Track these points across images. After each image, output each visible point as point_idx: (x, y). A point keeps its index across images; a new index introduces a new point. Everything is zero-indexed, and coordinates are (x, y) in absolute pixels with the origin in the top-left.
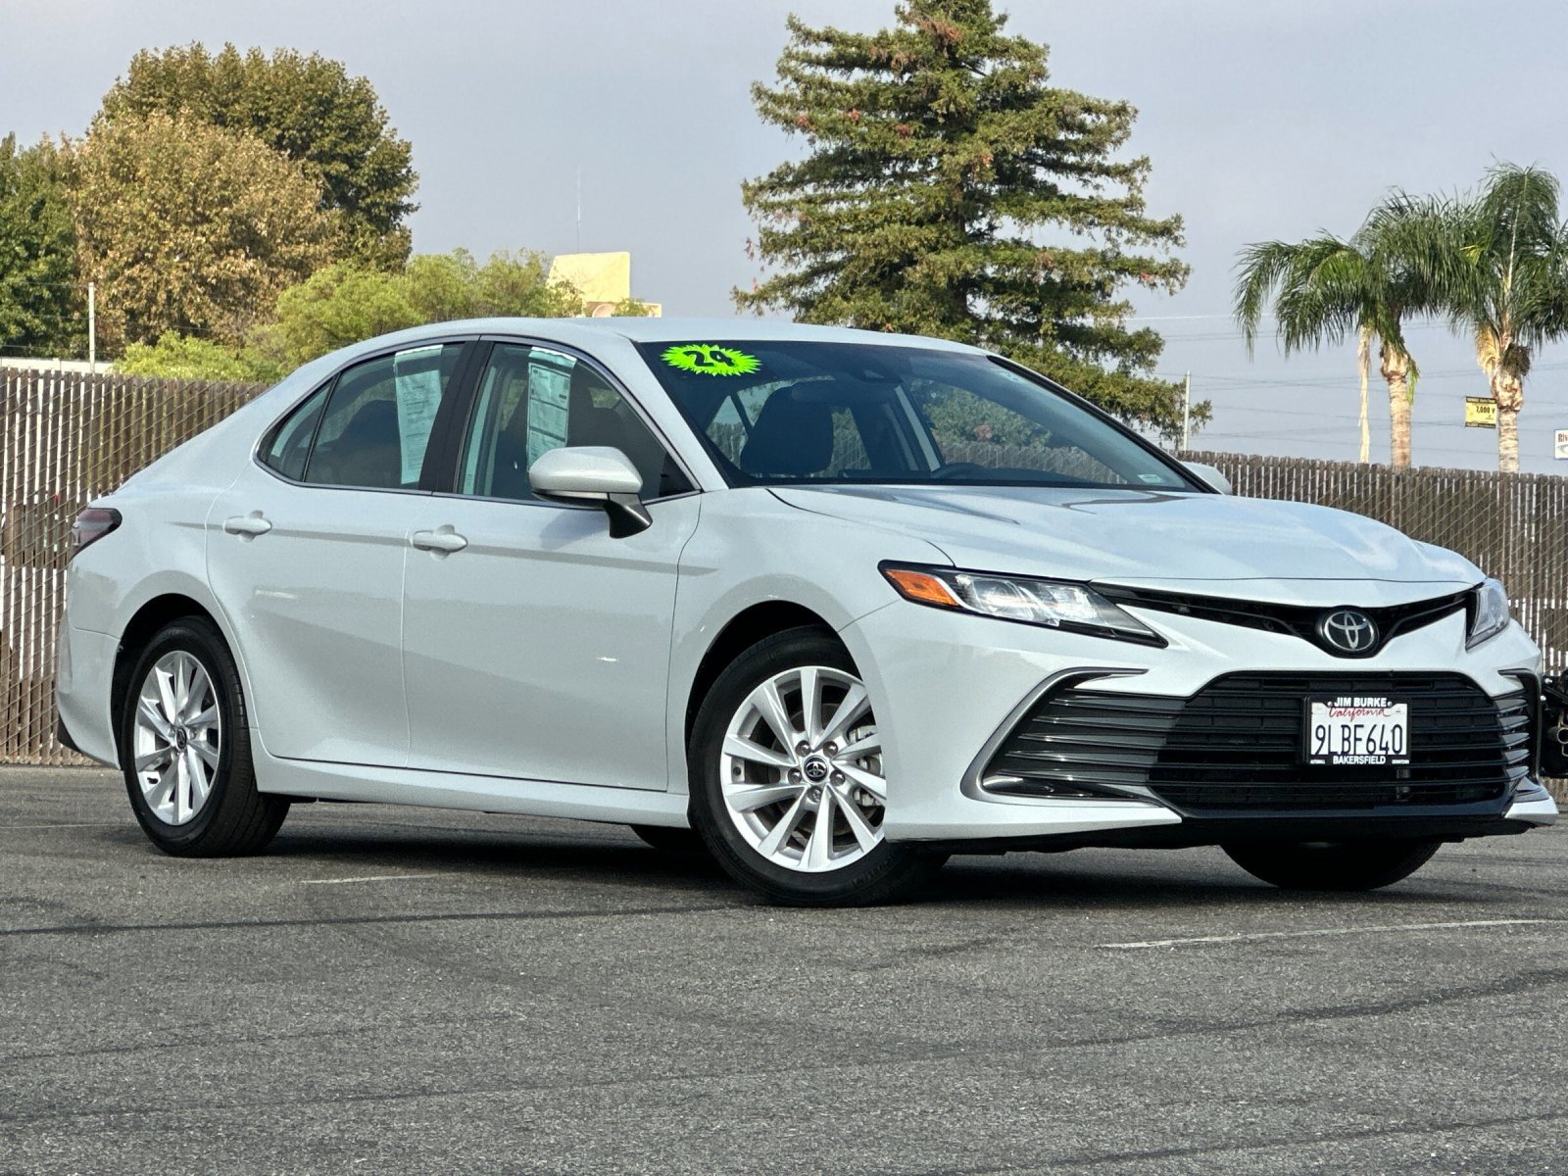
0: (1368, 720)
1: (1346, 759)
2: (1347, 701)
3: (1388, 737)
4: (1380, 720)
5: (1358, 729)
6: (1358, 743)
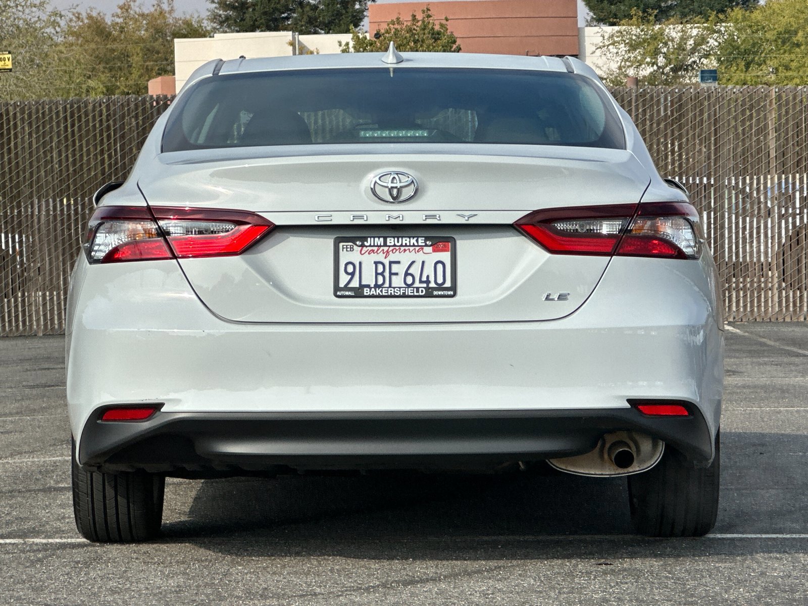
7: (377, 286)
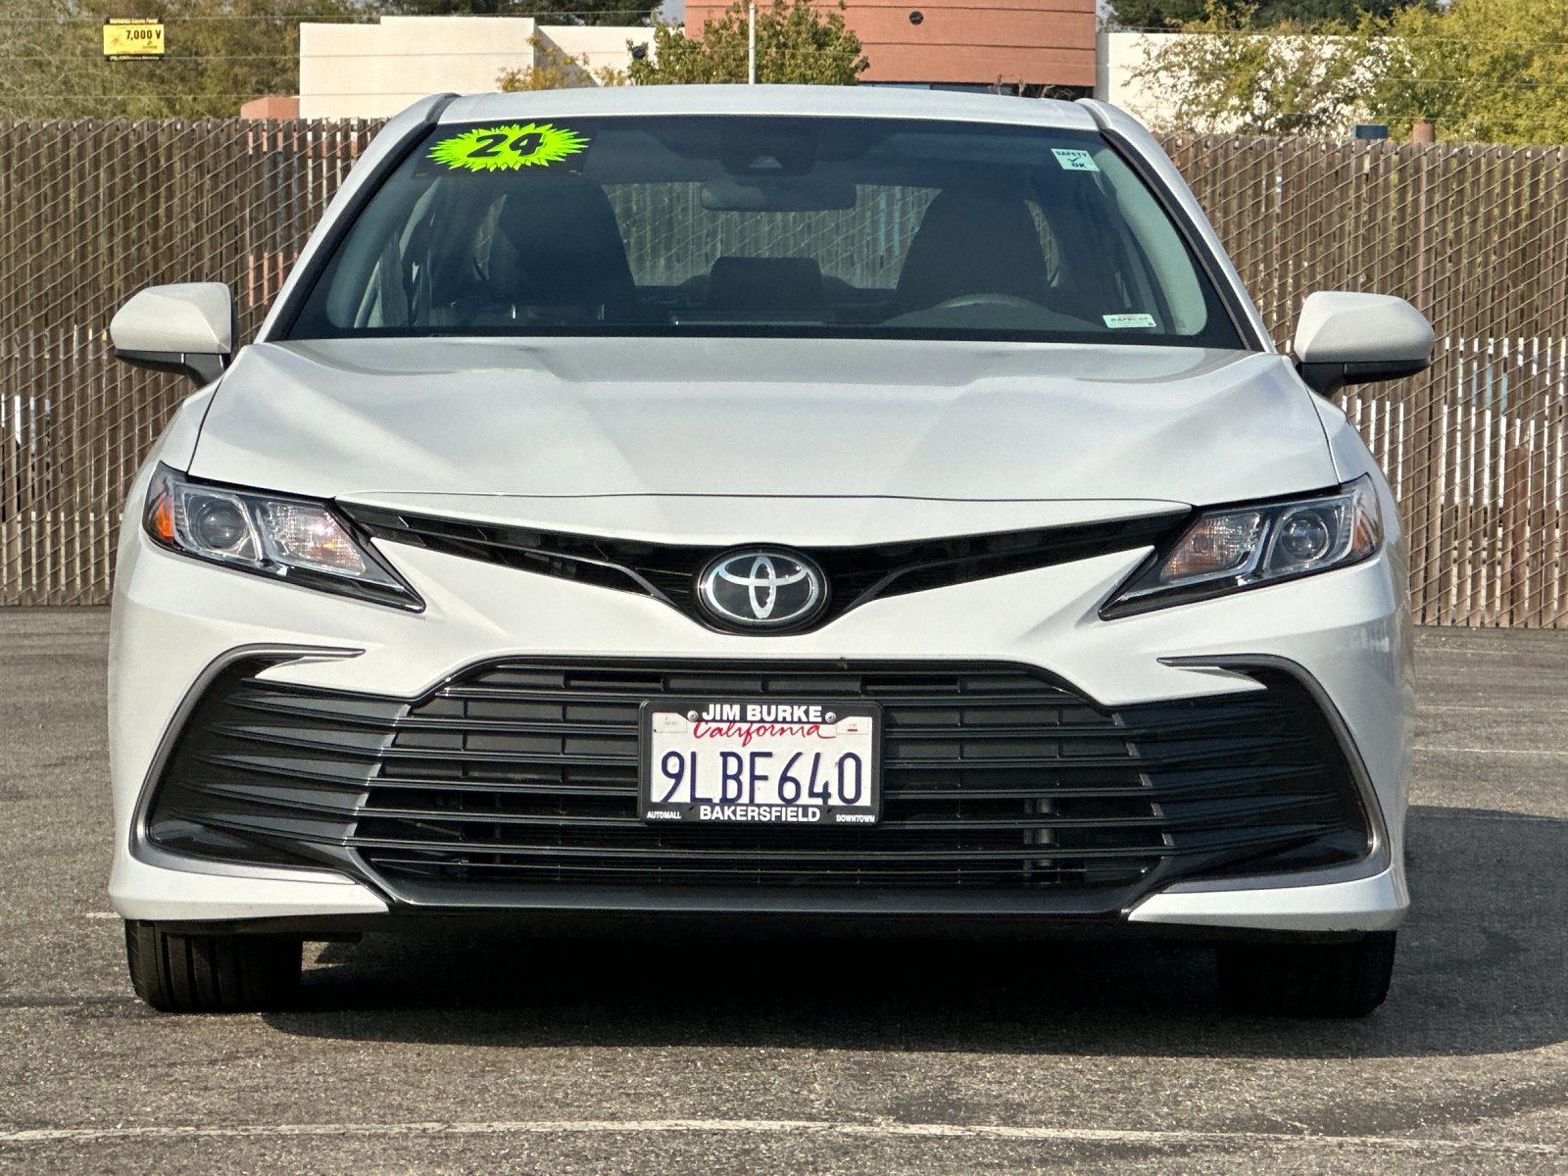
0: (783, 746)
1: (728, 812)
2: (733, 711)
3: (828, 774)
4: (810, 745)
5: (758, 760)
6: (758, 784)
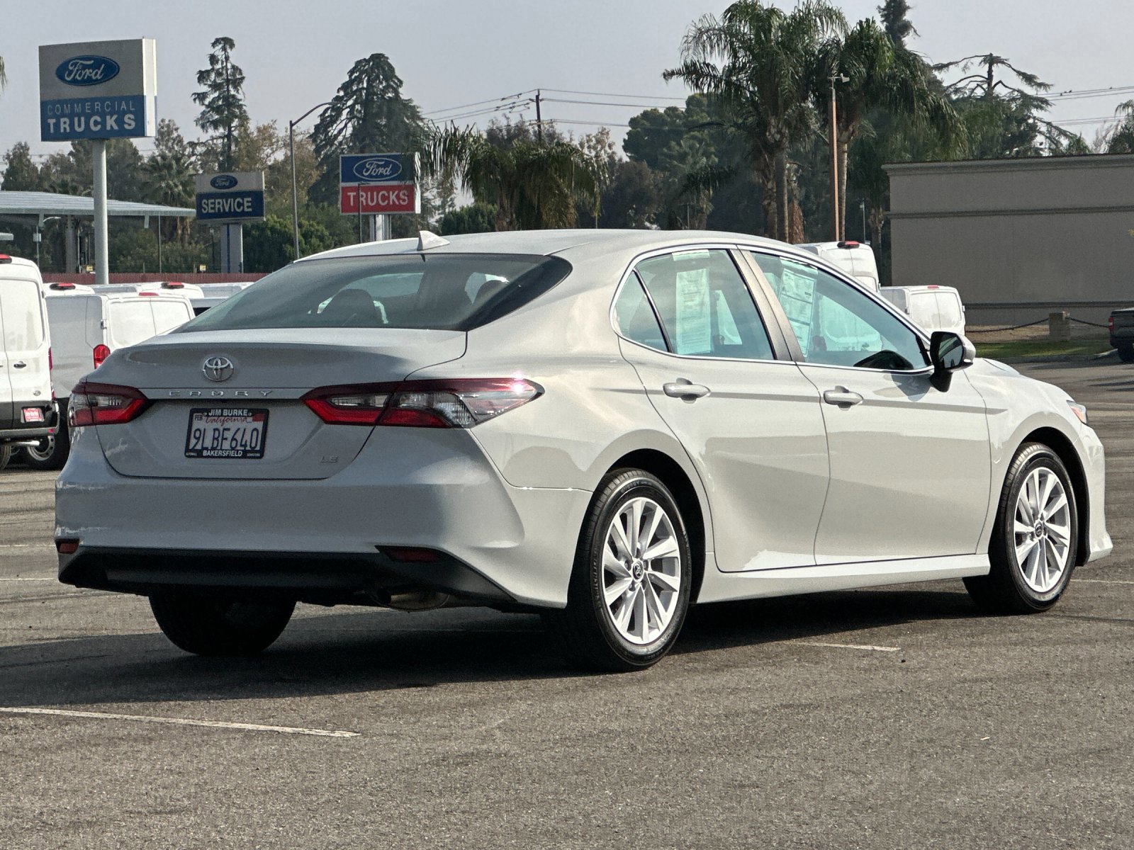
7: (213, 449)
